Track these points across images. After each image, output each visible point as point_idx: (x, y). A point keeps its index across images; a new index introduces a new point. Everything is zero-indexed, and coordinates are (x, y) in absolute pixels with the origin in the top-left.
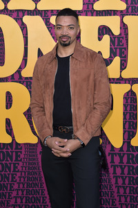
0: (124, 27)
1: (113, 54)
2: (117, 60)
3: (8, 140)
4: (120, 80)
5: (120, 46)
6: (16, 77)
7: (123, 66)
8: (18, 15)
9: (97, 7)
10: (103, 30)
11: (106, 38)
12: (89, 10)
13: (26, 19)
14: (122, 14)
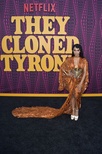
0: (66, 39)
1: (63, 47)
2: (64, 48)
3: (35, 70)
4: (65, 54)
5: (65, 44)
6: (36, 53)
7: (66, 50)
8: (37, 36)
9: (59, 33)
10: (60, 40)
11: (61, 42)
12: (56, 34)
13: (39, 37)
14: (65, 36)
